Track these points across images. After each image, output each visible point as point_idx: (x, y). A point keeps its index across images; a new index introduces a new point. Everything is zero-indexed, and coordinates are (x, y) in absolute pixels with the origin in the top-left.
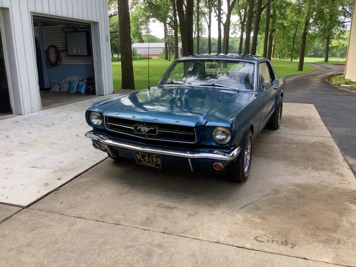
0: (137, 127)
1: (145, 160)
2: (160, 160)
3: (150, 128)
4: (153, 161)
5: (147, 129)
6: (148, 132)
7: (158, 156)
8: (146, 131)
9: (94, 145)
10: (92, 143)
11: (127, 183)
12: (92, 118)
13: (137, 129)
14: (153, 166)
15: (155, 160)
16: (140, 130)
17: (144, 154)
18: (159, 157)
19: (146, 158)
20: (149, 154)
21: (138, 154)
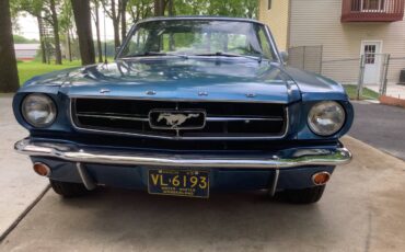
0: (158, 114)
1: (171, 185)
2: (206, 181)
3: (190, 116)
4: (189, 184)
5: (182, 119)
6: (183, 125)
7: (203, 171)
8: (179, 123)
9: (37, 169)
10: (30, 164)
11: (120, 239)
12: (31, 110)
13: (159, 120)
14: (190, 194)
15: (195, 182)
16: (164, 121)
17: (169, 173)
18: (205, 175)
19: (174, 180)
20: (182, 172)
21: (156, 173)
